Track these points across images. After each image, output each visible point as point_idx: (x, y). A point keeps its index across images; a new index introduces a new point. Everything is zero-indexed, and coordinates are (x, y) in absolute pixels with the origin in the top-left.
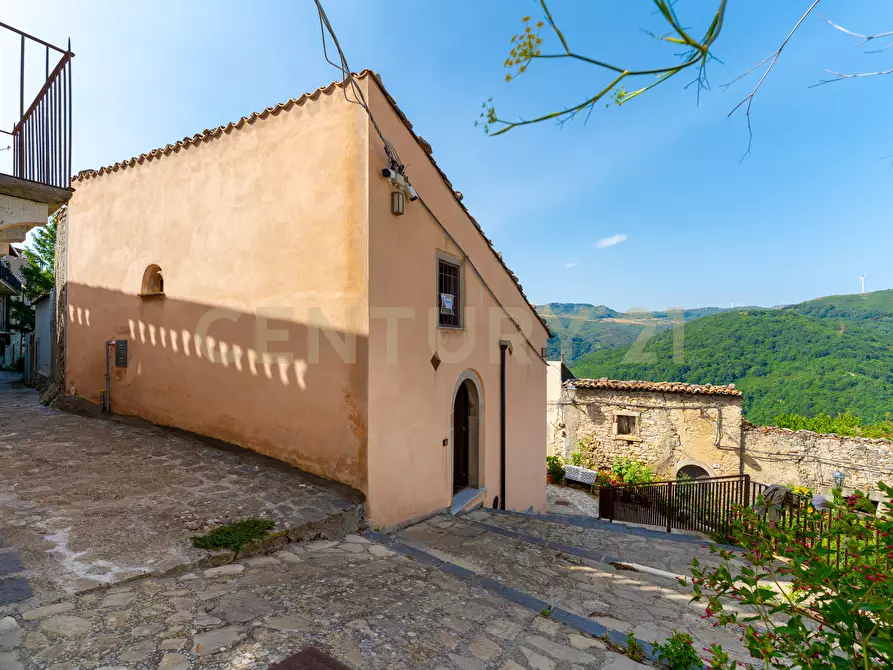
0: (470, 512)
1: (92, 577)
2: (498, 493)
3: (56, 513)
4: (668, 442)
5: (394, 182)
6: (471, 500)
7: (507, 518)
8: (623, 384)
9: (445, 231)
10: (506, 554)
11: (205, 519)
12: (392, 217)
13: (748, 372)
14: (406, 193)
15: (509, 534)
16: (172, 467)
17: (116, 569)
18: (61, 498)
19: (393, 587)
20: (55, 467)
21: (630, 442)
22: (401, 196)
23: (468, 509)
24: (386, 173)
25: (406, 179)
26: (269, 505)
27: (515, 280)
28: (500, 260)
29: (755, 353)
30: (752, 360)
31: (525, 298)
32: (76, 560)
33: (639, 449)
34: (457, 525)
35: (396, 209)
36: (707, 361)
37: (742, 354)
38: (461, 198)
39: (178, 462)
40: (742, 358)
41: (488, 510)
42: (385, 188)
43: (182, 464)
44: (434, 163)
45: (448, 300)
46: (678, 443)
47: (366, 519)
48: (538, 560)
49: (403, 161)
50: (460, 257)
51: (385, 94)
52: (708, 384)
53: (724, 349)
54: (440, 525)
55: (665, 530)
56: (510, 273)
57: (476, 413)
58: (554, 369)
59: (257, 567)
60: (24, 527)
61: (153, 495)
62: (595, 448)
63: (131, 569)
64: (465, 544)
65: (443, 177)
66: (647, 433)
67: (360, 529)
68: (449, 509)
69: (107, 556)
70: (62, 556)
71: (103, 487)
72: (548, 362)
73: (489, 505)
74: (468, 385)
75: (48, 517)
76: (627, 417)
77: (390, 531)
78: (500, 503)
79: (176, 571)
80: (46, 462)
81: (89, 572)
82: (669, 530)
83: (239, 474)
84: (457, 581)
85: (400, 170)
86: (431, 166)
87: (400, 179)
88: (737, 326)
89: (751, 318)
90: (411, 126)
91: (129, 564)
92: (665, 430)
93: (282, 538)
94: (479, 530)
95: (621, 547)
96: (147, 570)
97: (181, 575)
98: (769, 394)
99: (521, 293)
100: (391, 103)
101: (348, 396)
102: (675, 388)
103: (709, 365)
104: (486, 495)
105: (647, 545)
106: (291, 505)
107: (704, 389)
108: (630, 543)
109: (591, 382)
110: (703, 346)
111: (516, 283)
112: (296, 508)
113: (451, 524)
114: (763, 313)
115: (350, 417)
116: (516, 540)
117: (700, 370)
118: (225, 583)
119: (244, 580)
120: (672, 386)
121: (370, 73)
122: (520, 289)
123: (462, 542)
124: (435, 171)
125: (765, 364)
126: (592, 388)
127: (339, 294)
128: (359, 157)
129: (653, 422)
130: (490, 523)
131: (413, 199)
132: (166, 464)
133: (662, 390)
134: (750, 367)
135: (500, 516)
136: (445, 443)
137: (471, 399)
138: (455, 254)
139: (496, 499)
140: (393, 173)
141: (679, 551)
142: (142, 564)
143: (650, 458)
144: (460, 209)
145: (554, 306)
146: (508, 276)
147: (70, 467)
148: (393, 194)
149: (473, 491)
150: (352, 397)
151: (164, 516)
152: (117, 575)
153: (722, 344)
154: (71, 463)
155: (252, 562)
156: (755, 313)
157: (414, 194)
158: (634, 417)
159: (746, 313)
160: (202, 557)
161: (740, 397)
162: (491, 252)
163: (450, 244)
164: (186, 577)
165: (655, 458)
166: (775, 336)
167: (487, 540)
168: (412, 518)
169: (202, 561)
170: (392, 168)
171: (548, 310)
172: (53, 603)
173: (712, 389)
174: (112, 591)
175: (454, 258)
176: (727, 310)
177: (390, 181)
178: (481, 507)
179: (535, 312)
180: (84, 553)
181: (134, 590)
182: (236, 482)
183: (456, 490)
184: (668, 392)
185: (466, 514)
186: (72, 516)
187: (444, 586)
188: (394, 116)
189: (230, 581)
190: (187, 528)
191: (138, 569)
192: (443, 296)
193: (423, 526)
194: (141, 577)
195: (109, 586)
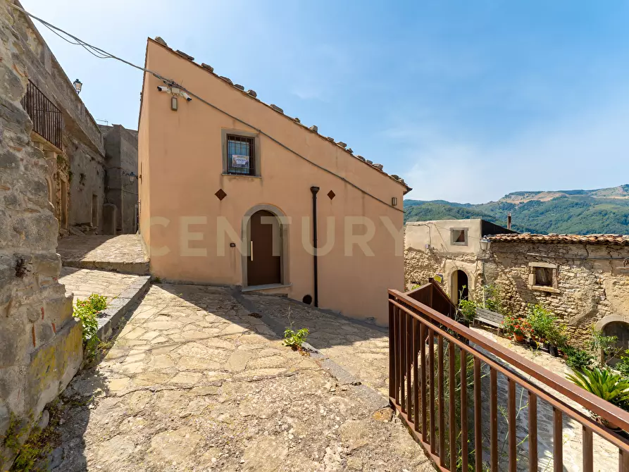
2: (310, 293)
5: (172, 93)
6: (269, 288)
9: (231, 116)
12: (172, 112)
21: (548, 294)
22: (175, 99)
33: (557, 301)
45: (240, 159)
46: (603, 298)
47: (150, 271)
50: (254, 132)
62: (511, 297)
66: (567, 286)
68: (239, 287)
76: (545, 269)
77: (172, 282)
78: (313, 301)
87: (175, 90)
92: (587, 283)
104: (290, 289)
120: (596, 238)
129: (572, 275)
131: (188, 99)
138: (247, 130)
139: (307, 297)
140: (165, 89)
143: (569, 310)
146: (326, 142)
148: (172, 99)
158: (552, 269)
162: (298, 127)
163: (239, 124)
165: (574, 311)
178: (283, 296)
184: (592, 243)
192: (235, 156)
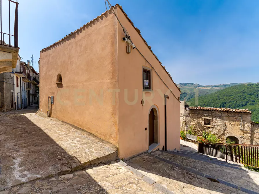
0: (155, 151)
1: (20, 179)
2: (164, 145)
3: (21, 151)
4: (223, 127)
5: (127, 42)
6: (155, 147)
7: (167, 154)
8: (206, 108)
9: (145, 59)
10: (167, 171)
11: (65, 155)
12: (127, 54)
13: (247, 104)
14: (131, 46)
15: (168, 162)
16: (61, 135)
17: (29, 176)
18: (25, 145)
19: (124, 188)
20: (29, 133)
21: (209, 128)
22: (129, 47)
23: (154, 151)
24: (124, 39)
25: (131, 41)
26: (87, 150)
27: (169, 75)
28: (164, 69)
29: (250, 98)
30: (249, 100)
31: (173, 81)
32: (18, 171)
33: (212, 130)
34: (150, 157)
35: (128, 52)
36: (233, 100)
37: (245, 98)
38: (151, 48)
39: (63, 133)
40: (246, 99)
41: (161, 151)
42: (124, 44)
43: (64, 134)
44: (141, 37)
45: (146, 82)
46: (226, 129)
47: (118, 156)
48: (179, 175)
49: (130, 35)
50: (150, 68)
51: (124, 12)
52: (238, 109)
53: (239, 96)
54: (144, 157)
55: (225, 160)
56: (168, 73)
57: (157, 119)
58: (182, 104)
59: (78, 175)
60: (9, 156)
61: (52, 145)
62: (196, 129)
63: (34, 175)
64: (153, 166)
65: (145, 41)
66: (215, 125)
67: (116, 159)
68: (148, 151)
69: (28, 170)
70: (15, 169)
71: (39, 142)
72: (181, 101)
73: (161, 149)
74: (154, 110)
75: (19, 152)
76: (208, 119)
77: (127, 159)
78: (165, 148)
79: (49, 177)
80: (28, 132)
81: (20, 177)
82: (226, 161)
83: (80, 138)
84: (149, 186)
85: (129, 38)
86: (140, 37)
87: (129, 41)
88: (243, 89)
89: (249, 86)
90: (133, 24)
91: (35, 173)
92: (222, 124)
93: (88, 164)
94: (158, 160)
95: (211, 169)
96: (39, 176)
97: (50, 178)
98: (255, 111)
99: (172, 79)
100: (126, 16)
101: (112, 114)
102: (225, 110)
103: (233, 102)
104: (160, 145)
105: (220, 169)
106: (94, 150)
107: (236, 110)
108: (213, 167)
109: (195, 108)
110: (231, 95)
111: (170, 76)
112: (95, 152)
113: (148, 157)
114: (253, 85)
115: (113, 121)
116: (171, 165)
117: (230, 104)
118: (64, 183)
119: (72, 182)
120: (224, 109)
121: (118, 5)
122: (171, 78)
123: (152, 165)
124: (141, 39)
125: (254, 101)
126: (195, 110)
127: (109, 81)
128: (115, 34)
129: (217, 121)
130: (161, 157)
131: (134, 48)
132: (60, 134)
133: (220, 111)
134: (248, 102)
135: (165, 153)
136: (146, 129)
137: (155, 114)
138: (149, 67)
139: (164, 147)
140: (126, 39)
141: (234, 172)
142: (38, 174)
143: (216, 133)
144: (150, 52)
145: (181, 84)
146: (167, 74)
147: (33, 134)
148: (127, 47)
149: (155, 144)
150: (113, 115)
151: (52, 154)
152: (28, 178)
153: (238, 95)
154: (33, 133)
155: (76, 173)
156: (250, 85)
157: (134, 46)
158: (210, 119)
159: (247, 85)
160: (59, 171)
161: (251, 113)
162: (161, 66)
163: (147, 63)
164: (52, 179)
165: (218, 133)
166: (258, 92)
167: (161, 165)
168: (135, 154)
169: (59, 173)
170: (126, 38)
171: (179, 85)
172: (2, 191)
173: (239, 110)
174: (24, 185)
175: (148, 68)
176: (239, 84)
177: (126, 42)
178: (158, 150)
179: (176, 86)
180: (22, 168)
181: (31, 186)
182: (79, 141)
183: (150, 144)
184: (223, 111)
185: (153, 152)
186: (26, 152)
187: (144, 188)
188: (127, 20)
189: (66, 182)
190: (58, 159)
191: (37, 176)
192: (145, 81)
193: (139, 157)
194: (36, 179)
195: (24, 183)
